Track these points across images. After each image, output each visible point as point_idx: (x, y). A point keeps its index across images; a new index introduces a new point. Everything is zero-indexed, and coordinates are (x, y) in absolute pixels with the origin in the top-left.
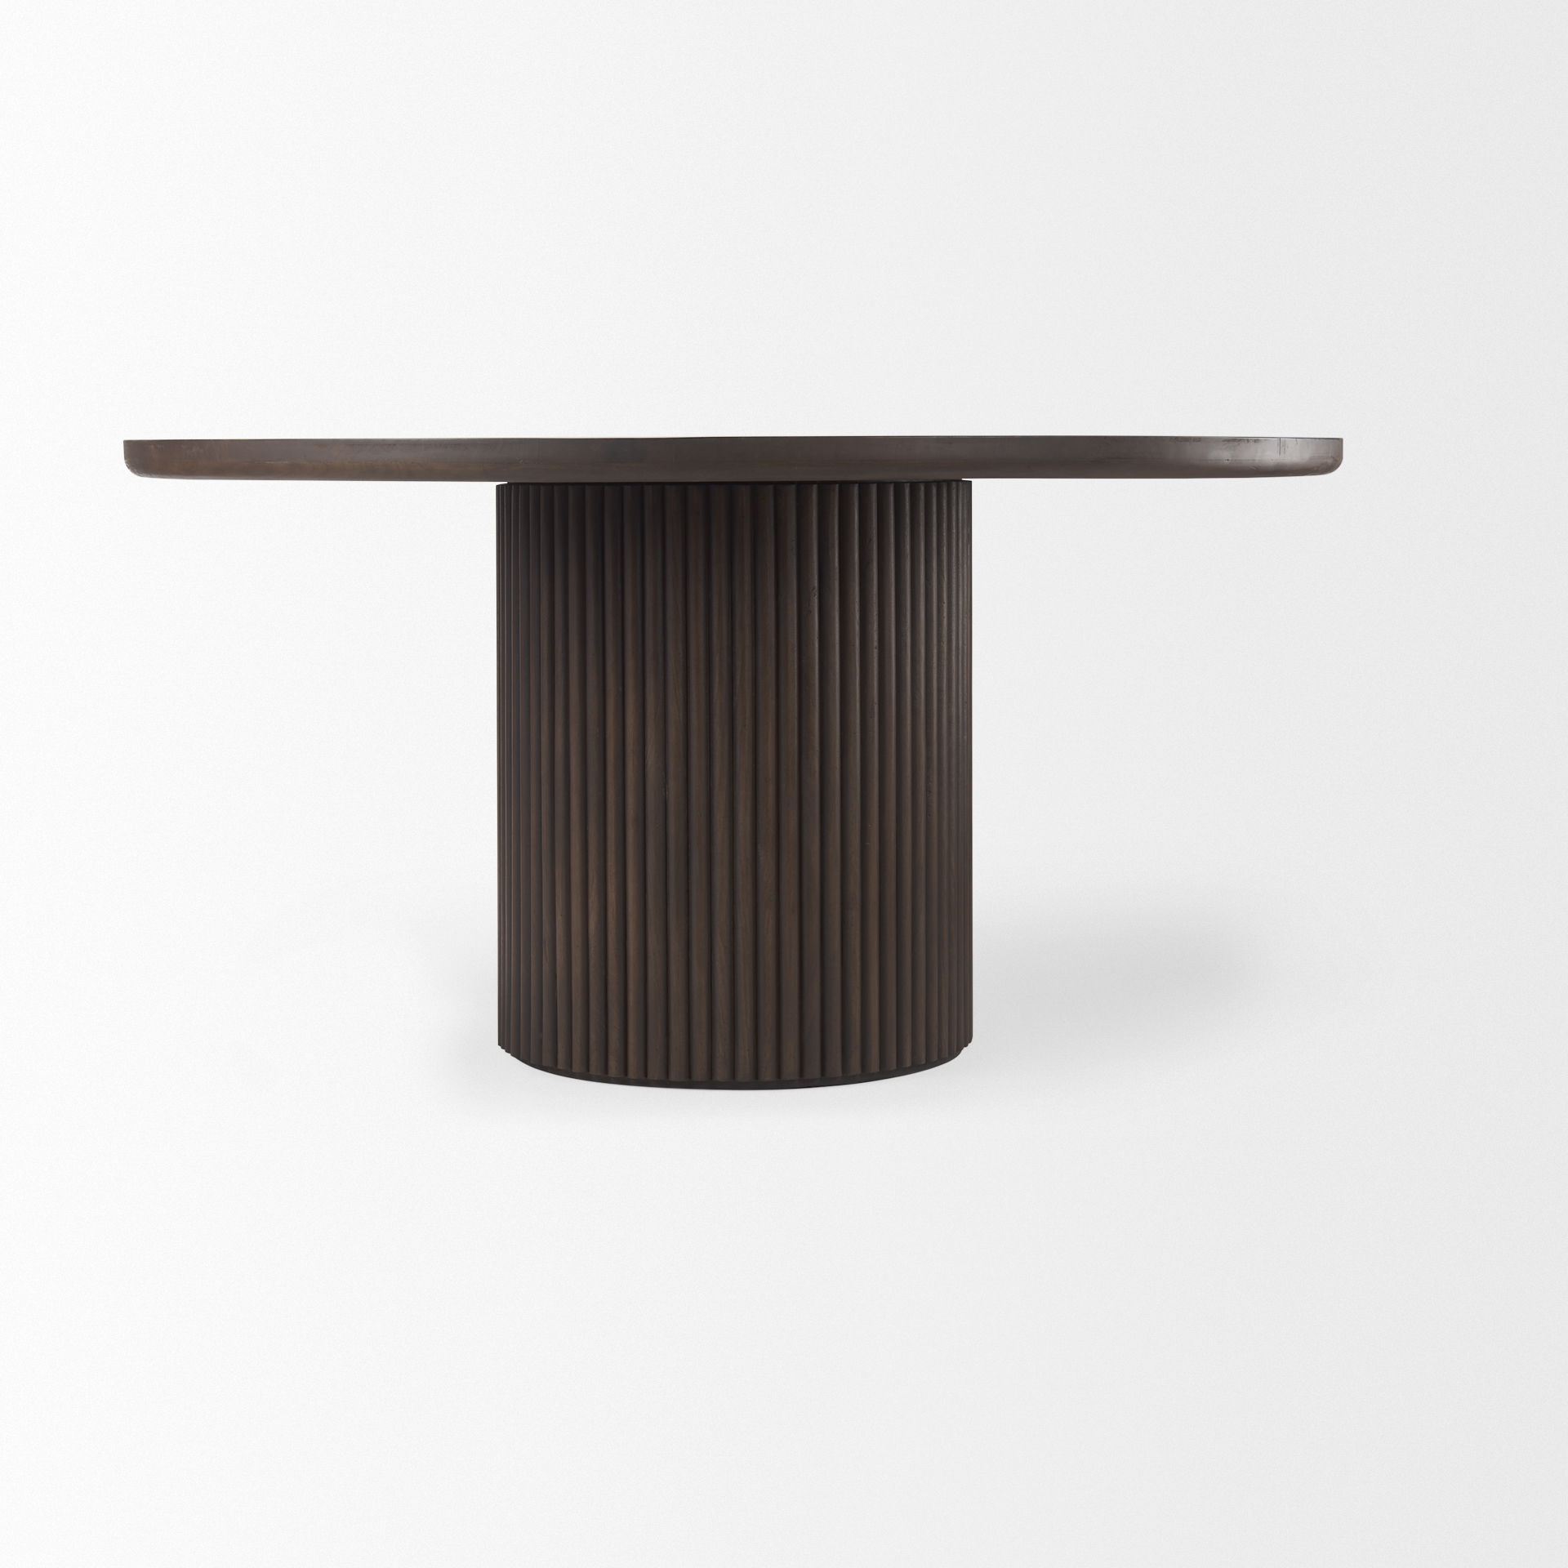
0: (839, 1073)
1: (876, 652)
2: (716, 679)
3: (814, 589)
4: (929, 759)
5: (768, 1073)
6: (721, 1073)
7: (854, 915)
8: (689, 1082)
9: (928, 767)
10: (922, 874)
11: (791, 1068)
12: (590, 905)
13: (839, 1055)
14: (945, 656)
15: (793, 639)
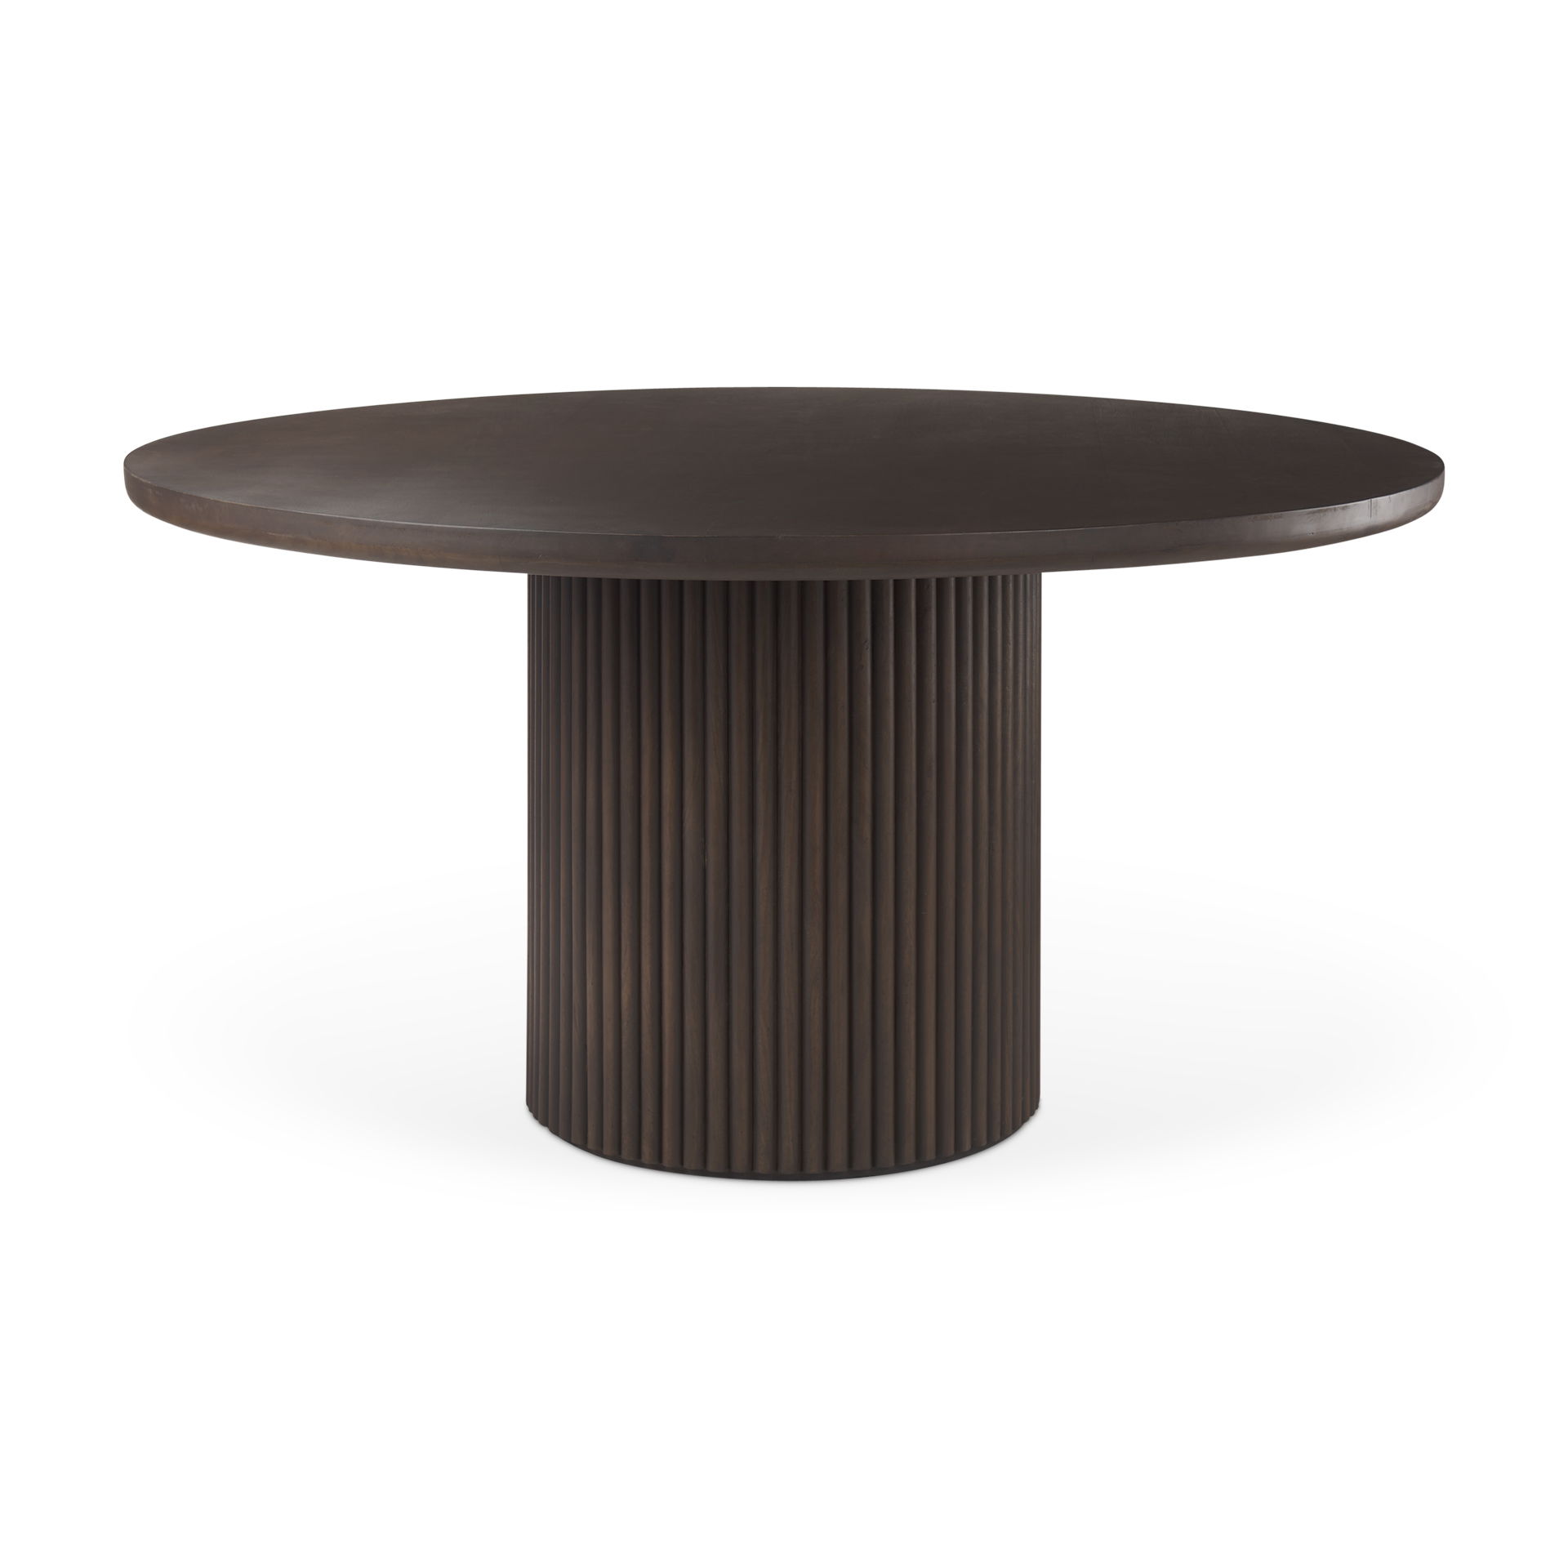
0: (892, 1163)
1: (934, 705)
2: (760, 740)
3: (866, 642)
4: (991, 813)
5: (813, 1164)
6: (763, 1163)
7: (909, 992)
8: (728, 1172)
9: (991, 823)
10: (984, 941)
11: (838, 1157)
12: (623, 976)
13: (891, 1144)
14: (1010, 700)
15: (843, 698)
